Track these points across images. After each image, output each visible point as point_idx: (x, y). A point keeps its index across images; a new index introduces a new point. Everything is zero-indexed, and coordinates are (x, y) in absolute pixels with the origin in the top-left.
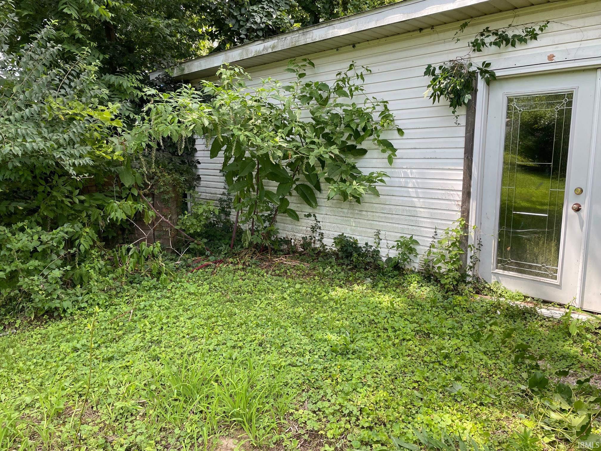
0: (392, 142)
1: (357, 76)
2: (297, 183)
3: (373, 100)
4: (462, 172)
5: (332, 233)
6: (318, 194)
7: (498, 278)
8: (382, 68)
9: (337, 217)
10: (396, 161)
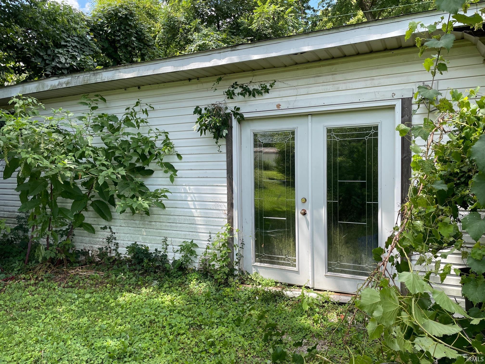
0: (173, 164)
1: (143, 111)
2: (93, 199)
3: (156, 131)
4: (226, 188)
5: (126, 242)
6: (113, 209)
7: (257, 270)
8: (163, 106)
9: (130, 228)
10: (177, 180)
